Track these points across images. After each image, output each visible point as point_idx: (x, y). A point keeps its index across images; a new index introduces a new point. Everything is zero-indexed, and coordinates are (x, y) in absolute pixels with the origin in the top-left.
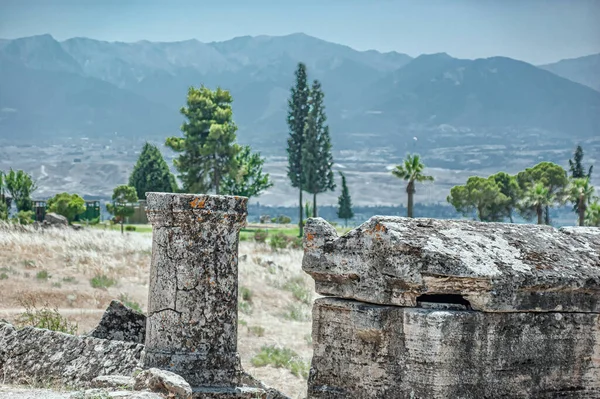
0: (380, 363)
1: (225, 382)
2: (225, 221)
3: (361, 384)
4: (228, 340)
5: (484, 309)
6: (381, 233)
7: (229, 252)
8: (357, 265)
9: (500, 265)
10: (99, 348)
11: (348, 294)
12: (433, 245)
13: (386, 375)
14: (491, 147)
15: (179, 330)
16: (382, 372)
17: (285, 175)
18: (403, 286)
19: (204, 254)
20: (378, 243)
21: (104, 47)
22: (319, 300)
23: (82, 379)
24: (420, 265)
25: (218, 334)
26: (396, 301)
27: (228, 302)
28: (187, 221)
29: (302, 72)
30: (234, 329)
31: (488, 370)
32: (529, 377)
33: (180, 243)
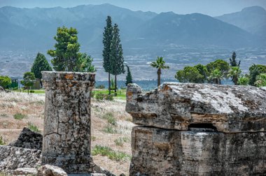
0: (169, 161)
1: (85, 171)
2: (84, 86)
3: (158, 172)
4: (86, 149)
5: (224, 131)
6: (168, 91)
7: (86, 102)
8: (156, 108)
9: (232, 108)
10: (18, 153)
11: (150, 124)
12: (197, 97)
13: (172, 167)
14: (193, 54)
15: (60, 144)
16: (170, 166)
17: (102, 67)
18: (181, 119)
19: (72, 104)
20: (167, 97)
21: (19, 10)
22: (135, 127)
23: (9, 168)
24: (190, 108)
25: (81, 146)
26: (177, 127)
27: (86, 128)
28: (64, 86)
29: (109, 20)
30: (89, 143)
31: (227, 163)
32: (247, 167)
33: (60, 98)
